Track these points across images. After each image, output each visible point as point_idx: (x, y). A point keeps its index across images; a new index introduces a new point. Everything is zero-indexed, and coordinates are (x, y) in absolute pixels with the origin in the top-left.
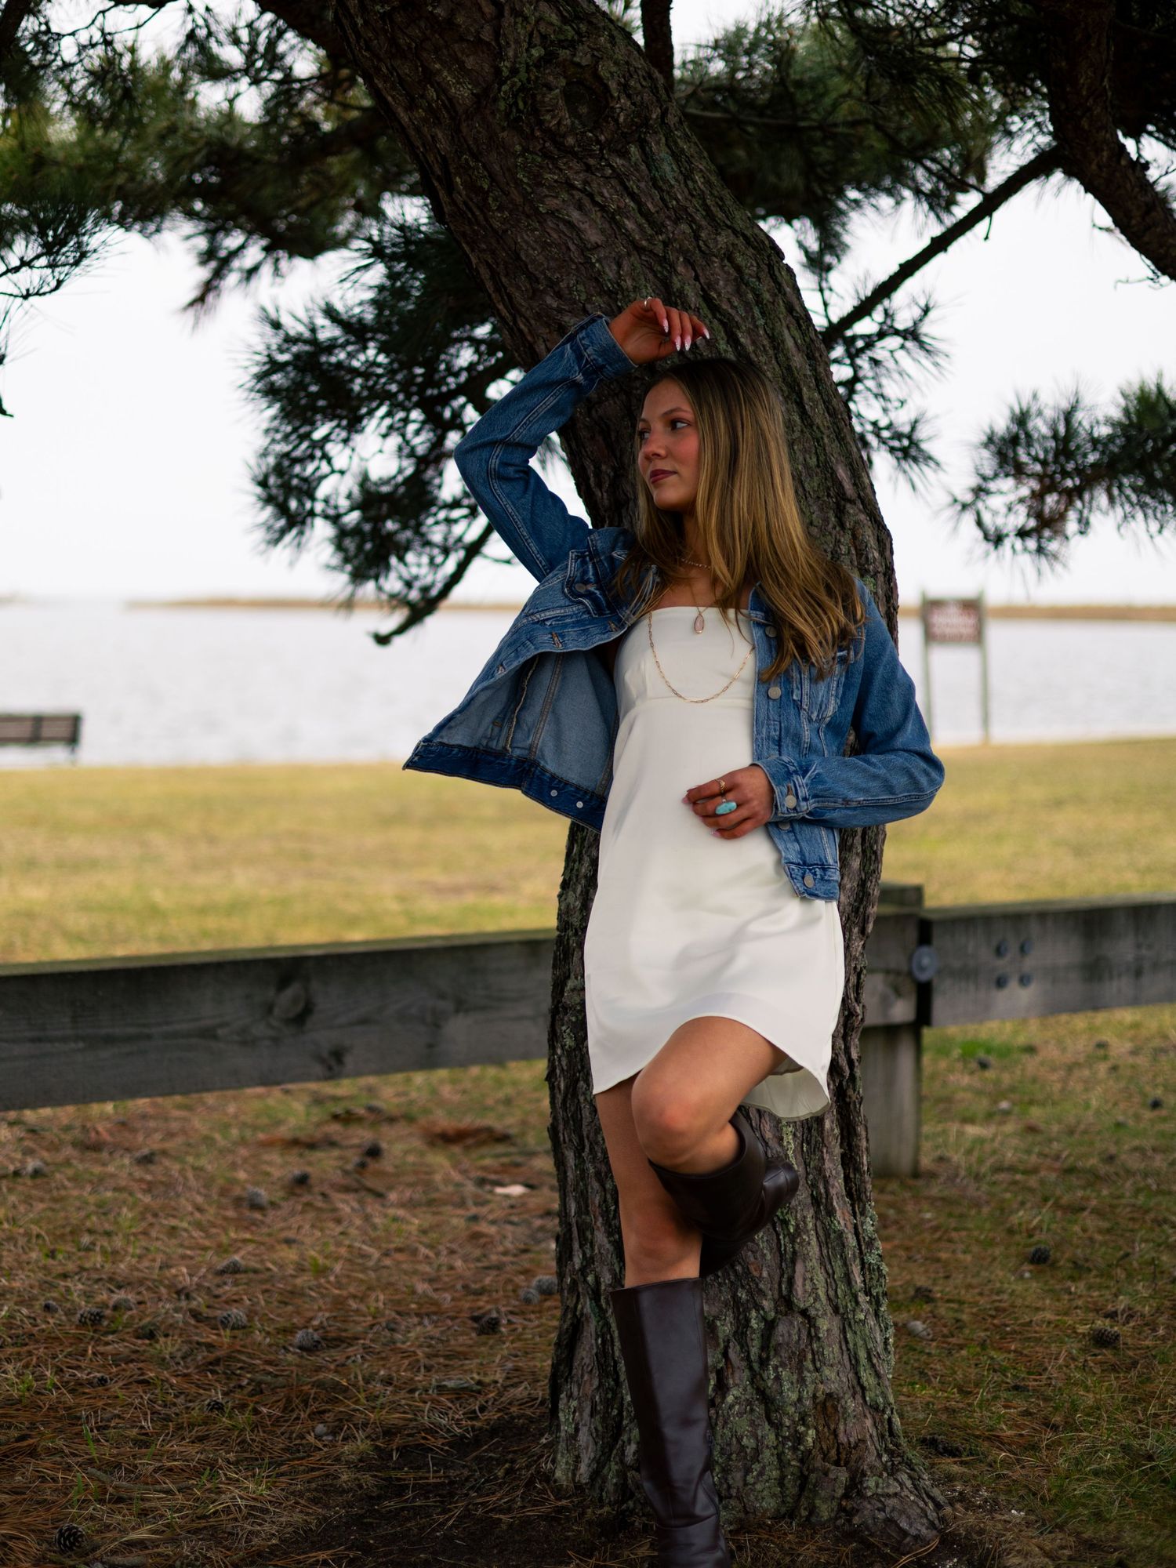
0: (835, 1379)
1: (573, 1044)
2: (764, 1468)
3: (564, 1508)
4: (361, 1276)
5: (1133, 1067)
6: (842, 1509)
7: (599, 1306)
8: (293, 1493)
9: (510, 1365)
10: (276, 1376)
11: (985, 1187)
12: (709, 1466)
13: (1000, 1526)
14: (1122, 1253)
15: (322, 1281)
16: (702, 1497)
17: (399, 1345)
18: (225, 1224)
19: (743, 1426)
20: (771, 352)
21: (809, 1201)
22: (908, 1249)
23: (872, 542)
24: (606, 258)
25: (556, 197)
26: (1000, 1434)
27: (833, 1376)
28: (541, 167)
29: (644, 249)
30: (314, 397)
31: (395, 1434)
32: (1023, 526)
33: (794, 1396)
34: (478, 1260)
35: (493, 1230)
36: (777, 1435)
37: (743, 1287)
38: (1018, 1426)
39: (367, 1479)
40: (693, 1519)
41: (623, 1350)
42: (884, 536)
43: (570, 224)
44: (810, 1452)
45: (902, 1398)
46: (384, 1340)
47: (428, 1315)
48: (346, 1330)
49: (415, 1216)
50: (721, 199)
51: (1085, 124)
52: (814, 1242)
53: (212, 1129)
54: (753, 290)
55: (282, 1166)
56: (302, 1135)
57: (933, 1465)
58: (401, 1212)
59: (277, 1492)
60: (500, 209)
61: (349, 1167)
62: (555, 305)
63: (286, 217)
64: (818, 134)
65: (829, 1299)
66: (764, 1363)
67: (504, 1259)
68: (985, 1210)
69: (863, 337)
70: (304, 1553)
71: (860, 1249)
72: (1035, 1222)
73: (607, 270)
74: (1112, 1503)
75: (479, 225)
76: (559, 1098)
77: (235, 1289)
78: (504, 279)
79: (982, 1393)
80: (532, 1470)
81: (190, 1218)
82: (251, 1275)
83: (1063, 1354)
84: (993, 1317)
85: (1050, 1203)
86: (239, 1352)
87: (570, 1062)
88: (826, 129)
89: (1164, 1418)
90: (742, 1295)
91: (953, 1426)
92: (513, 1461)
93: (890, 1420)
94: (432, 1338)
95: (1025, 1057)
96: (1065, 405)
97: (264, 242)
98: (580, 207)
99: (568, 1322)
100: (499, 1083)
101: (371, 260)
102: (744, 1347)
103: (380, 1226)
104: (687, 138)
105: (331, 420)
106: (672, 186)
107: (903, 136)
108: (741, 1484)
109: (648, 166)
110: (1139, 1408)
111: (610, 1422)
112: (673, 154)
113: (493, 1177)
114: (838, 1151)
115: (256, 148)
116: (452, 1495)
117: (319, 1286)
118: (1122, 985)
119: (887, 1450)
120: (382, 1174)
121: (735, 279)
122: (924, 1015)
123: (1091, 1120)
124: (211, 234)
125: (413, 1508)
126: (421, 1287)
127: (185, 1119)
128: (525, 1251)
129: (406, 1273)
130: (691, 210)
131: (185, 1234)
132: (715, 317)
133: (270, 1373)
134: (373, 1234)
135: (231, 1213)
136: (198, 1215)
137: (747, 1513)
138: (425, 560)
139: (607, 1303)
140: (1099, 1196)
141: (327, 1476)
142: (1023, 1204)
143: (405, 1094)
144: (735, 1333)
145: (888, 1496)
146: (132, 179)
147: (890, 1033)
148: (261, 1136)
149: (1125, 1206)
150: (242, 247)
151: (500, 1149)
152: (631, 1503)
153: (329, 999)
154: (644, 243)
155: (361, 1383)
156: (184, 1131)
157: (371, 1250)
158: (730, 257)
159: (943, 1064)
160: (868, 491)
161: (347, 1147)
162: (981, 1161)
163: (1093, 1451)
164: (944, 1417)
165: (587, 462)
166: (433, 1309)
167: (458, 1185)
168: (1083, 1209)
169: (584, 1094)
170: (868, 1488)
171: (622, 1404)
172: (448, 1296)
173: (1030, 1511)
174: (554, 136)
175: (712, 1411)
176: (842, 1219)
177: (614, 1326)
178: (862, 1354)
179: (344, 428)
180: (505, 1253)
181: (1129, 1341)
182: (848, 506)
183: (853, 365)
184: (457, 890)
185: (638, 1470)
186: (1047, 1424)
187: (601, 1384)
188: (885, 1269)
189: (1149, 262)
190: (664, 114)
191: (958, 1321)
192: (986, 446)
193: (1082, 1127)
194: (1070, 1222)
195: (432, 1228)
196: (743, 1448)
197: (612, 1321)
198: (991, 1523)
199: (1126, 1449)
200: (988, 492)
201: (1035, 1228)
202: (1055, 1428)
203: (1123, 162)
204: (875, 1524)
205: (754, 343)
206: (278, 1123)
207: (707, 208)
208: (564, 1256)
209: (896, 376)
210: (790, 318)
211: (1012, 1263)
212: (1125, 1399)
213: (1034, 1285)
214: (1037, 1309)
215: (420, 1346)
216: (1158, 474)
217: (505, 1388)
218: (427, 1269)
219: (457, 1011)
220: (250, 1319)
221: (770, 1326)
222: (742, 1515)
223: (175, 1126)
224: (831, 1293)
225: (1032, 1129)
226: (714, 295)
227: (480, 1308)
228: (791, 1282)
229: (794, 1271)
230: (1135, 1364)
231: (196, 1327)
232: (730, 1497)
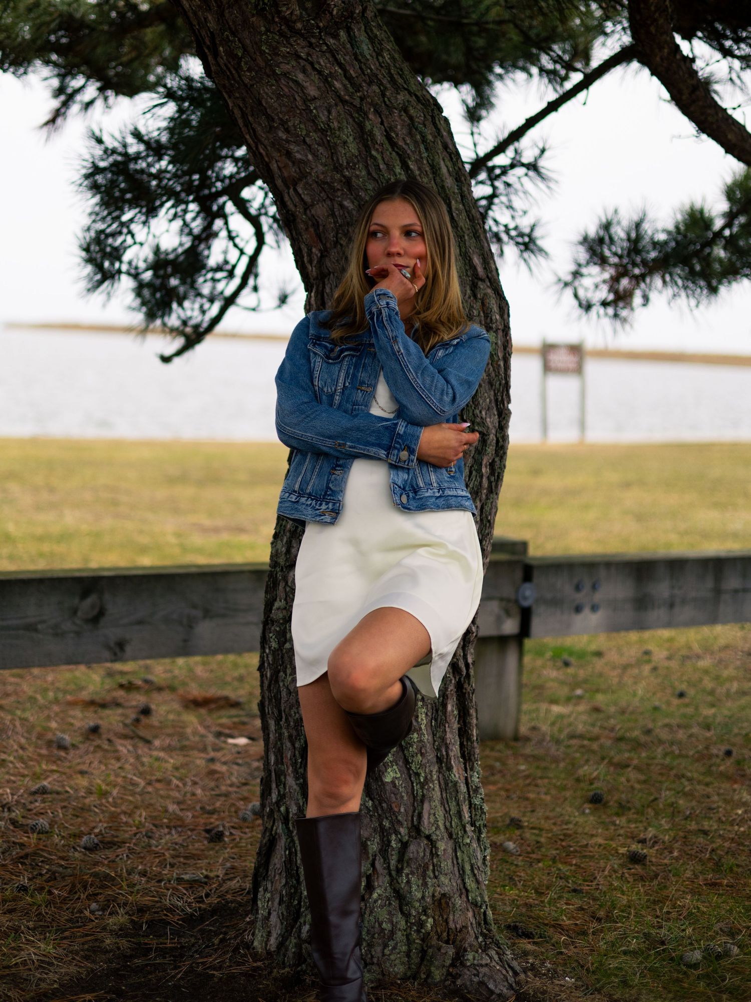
0: (448, 884)
1: (276, 646)
2: (396, 944)
3: (258, 967)
4: (131, 798)
5: (667, 668)
6: (449, 974)
7: (288, 828)
8: (71, 952)
9: (228, 865)
10: (66, 868)
11: (562, 749)
12: (359, 943)
13: (557, 989)
14: (652, 798)
15: (104, 801)
16: (353, 966)
17: (153, 848)
18: (38, 758)
19: (383, 914)
20: (431, 176)
21: (435, 760)
22: (507, 790)
23: (495, 308)
24: (320, 106)
25: (288, 64)
26: (562, 923)
27: (447, 882)
28: (278, 43)
29: (346, 101)
30: (123, 192)
31: (146, 912)
32: (606, 299)
33: (419, 895)
34: (213, 789)
35: (224, 768)
36: (407, 922)
37: (387, 818)
38: (574, 917)
39: (124, 943)
40: (346, 981)
41: (302, 860)
42: (503, 305)
43: (296, 82)
44: (429, 934)
45: (496, 896)
46: (143, 844)
47: (175, 827)
48: (117, 837)
49: (172, 757)
50: (401, 70)
51: (653, 29)
52: (437, 788)
53: (35, 692)
54: (421, 133)
55: (82, 719)
56: (97, 698)
57: (514, 944)
58: (162, 754)
59: (60, 951)
60: (249, 70)
61: (128, 721)
62: (284, 137)
63: (114, 68)
64: (475, 29)
65: (446, 828)
66: (399, 871)
67: (230, 789)
68: (562, 765)
69: (500, 167)
70: (76, 995)
71: (469, 794)
72: (595, 774)
73: (321, 115)
74: (635, 974)
75: (234, 79)
76: (266, 683)
77: (43, 805)
78: (250, 118)
79: (552, 894)
80: (238, 941)
81: (15, 754)
82: (55, 796)
83: (608, 868)
84: (562, 840)
85: (606, 761)
86: (42, 850)
87: (274, 659)
88: (481, 25)
89: (674, 915)
90: (386, 823)
91: (530, 917)
92: (225, 933)
93: (485, 913)
94: (176, 844)
95: (595, 660)
96: (636, 218)
97: (98, 84)
98: (304, 71)
99: (267, 838)
100: (236, 666)
101: (165, 100)
102: (386, 859)
103: (147, 764)
104: (379, 27)
105: (135, 208)
106: (368, 60)
107: (532, 33)
108: (380, 955)
109: (352, 45)
110: (657, 908)
111: (292, 909)
112: (370, 38)
113: (227, 731)
114: (456, 726)
115: (94, 21)
116: (182, 956)
117: (102, 804)
118: (660, 613)
119: (482, 934)
120: (150, 727)
121: (409, 125)
122: (525, 631)
123: (638, 704)
124: (62, 77)
125: (154, 965)
126: (172, 808)
127: (17, 684)
128: (245, 784)
129: (162, 797)
130: (380, 76)
131: (11, 765)
132: (393, 150)
133: (62, 866)
134: (141, 769)
135: (44, 752)
136: (21, 752)
137: (384, 975)
138: (197, 306)
139: (293, 827)
140: (639, 758)
141: (96, 940)
142: (587, 761)
143: (170, 671)
144: (380, 851)
145: (482, 966)
146: (9, 37)
147: (502, 641)
148: (69, 698)
149: (657, 765)
150: (83, 87)
151: (233, 712)
152: (304, 966)
153: (116, 606)
154: (347, 97)
155: (125, 874)
156: (16, 693)
157: (139, 780)
158: (405, 110)
159: (539, 662)
160: (494, 273)
161: (127, 708)
162: (560, 731)
163: (624, 936)
164: (524, 910)
165: (303, 246)
166: (179, 823)
167: (202, 736)
168: (628, 766)
169: (283, 681)
170: (468, 960)
171: (301, 897)
172: (190, 814)
173: (579, 979)
174: (287, 22)
175: (363, 904)
176: (457, 773)
177: (297, 842)
178: (468, 867)
179: (143, 214)
180: (231, 785)
181: (654, 860)
182: (480, 283)
183: (493, 186)
184: (216, 530)
185: (309, 943)
186: (593, 916)
187: (287, 883)
188: (486, 808)
189: (693, 124)
190: (364, 10)
191: (538, 842)
192: (581, 243)
193: (631, 708)
194: (618, 775)
195: (183, 766)
196: (383, 930)
197: (296, 838)
198: (550, 986)
199: (647, 936)
200: (582, 275)
201: (595, 779)
202: (599, 920)
203: (678, 57)
204: (472, 985)
205: (419, 169)
206: (82, 688)
207: (391, 76)
208: (265, 793)
209: (521, 194)
210: (445, 153)
211: (578, 802)
212: (648, 901)
213: (592, 818)
214: (592, 836)
215: (168, 849)
216: (698, 268)
217: (224, 881)
218: (177, 795)
219: (205, 617)
220: (51, 825)
221: (405, 846)
222: (380, 977)
223: (10, 688)
224: (448, 824)
225: (597, 710)
226: (393, 135)
227: (211, 823)
228: (420, 816)
229: (422, 809)
230: (656, 876)
231: (14, 831)
232: (373, 964)
